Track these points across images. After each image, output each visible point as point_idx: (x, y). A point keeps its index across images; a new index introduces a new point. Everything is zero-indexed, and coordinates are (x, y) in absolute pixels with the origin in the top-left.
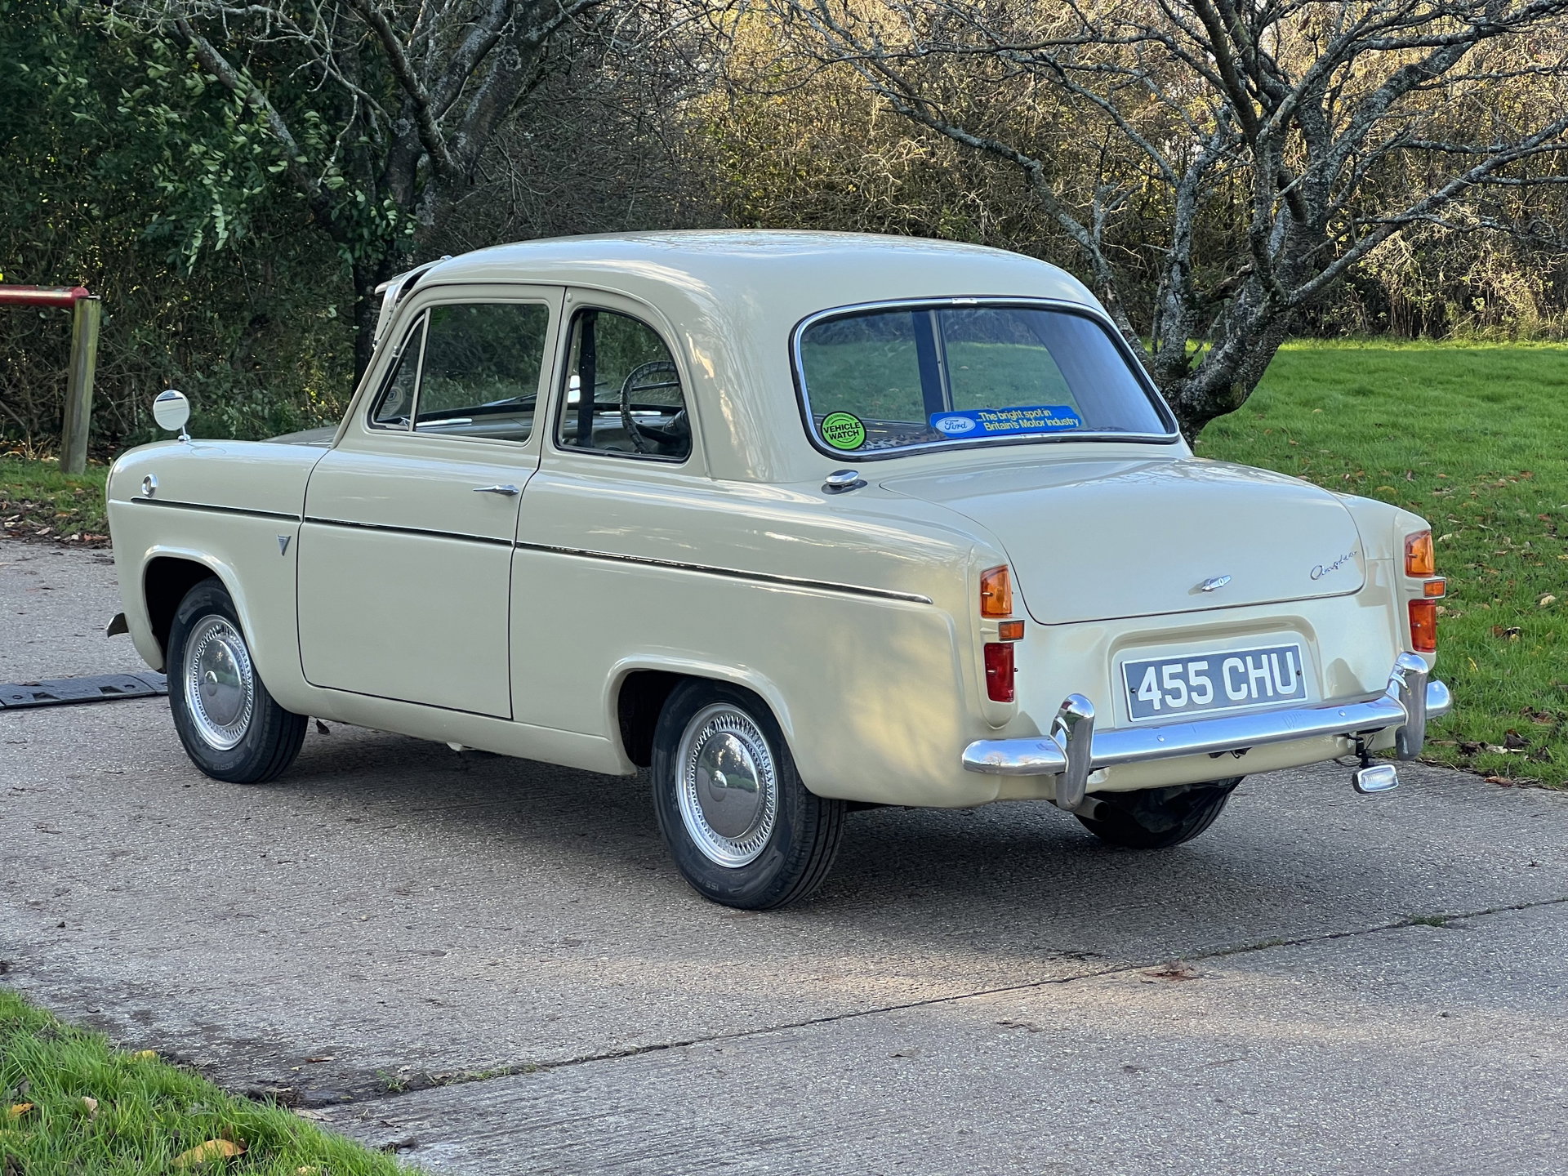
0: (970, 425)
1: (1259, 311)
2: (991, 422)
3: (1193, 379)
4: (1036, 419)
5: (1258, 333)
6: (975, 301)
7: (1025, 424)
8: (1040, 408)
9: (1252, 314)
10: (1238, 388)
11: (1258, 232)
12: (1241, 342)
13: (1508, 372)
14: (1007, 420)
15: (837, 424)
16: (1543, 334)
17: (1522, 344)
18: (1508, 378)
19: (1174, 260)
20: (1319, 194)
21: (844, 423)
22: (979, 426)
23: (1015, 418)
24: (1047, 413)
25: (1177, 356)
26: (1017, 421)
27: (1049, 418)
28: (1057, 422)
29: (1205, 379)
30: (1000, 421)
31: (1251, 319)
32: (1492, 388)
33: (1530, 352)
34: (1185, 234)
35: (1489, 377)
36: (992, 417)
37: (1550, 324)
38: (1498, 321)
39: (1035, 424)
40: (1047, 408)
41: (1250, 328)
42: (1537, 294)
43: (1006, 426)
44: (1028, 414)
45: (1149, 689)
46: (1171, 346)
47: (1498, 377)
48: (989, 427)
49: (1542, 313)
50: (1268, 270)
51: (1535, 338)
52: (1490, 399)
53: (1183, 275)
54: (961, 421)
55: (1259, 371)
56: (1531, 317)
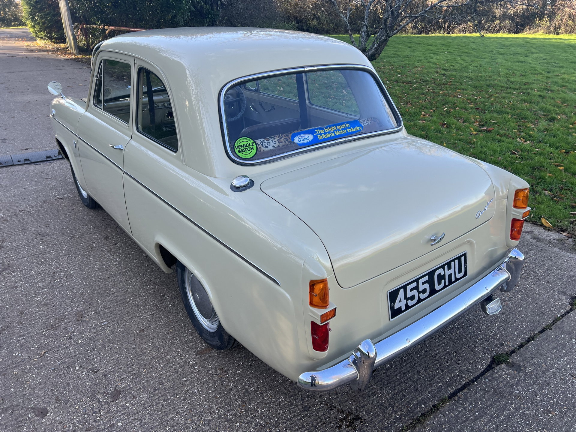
0: (311, 137)
1: (383, 38)
2: (321, 134)
3: (367, 52)
4: (343, 129)
5: (383, 43)
6: (316, 68)
7: (337, 133)
8: (344, 123)
9: (382, 38)
10: (377, 55)
11: (386, 19)
12: (379, 45)
13: (410, 42)
14: (329, 132)
15: (242, 144)
16: (412, 33)
17: (409, 35)
18: (411, 43)
19: (365, 25)
20: (398, 9)
21: (246, 143)
22: (315, 137)
23: (333, 130)
24: (348, 125)
25: (364, 47)
26: (334, 132)
27: (349, 128)
28: (352, 130)
29: (370, 53)
30: (325, 133)
31: (382, 40)
32: (409, 45)
33: (411, 37)
34: (367, 19)
35: (408, 42)
36: (322, 131)
37: (414, 31)
38: (405, 31)
39: (342, 132)
40: (347, 123)
41: (381, 42)
42: (412, 26)
43: (328, 136)
44: (339, 127)
45: (400, 301)
46: (363, 45)
47: (409, 42)
48: (320, 138)
49: (412, 30)
50: (387, 28)
51: (411, 34)
52: (409, 47)
53: (366, 28)
54: (307, 136)
55: (381, 51)
56: (411, 31)
